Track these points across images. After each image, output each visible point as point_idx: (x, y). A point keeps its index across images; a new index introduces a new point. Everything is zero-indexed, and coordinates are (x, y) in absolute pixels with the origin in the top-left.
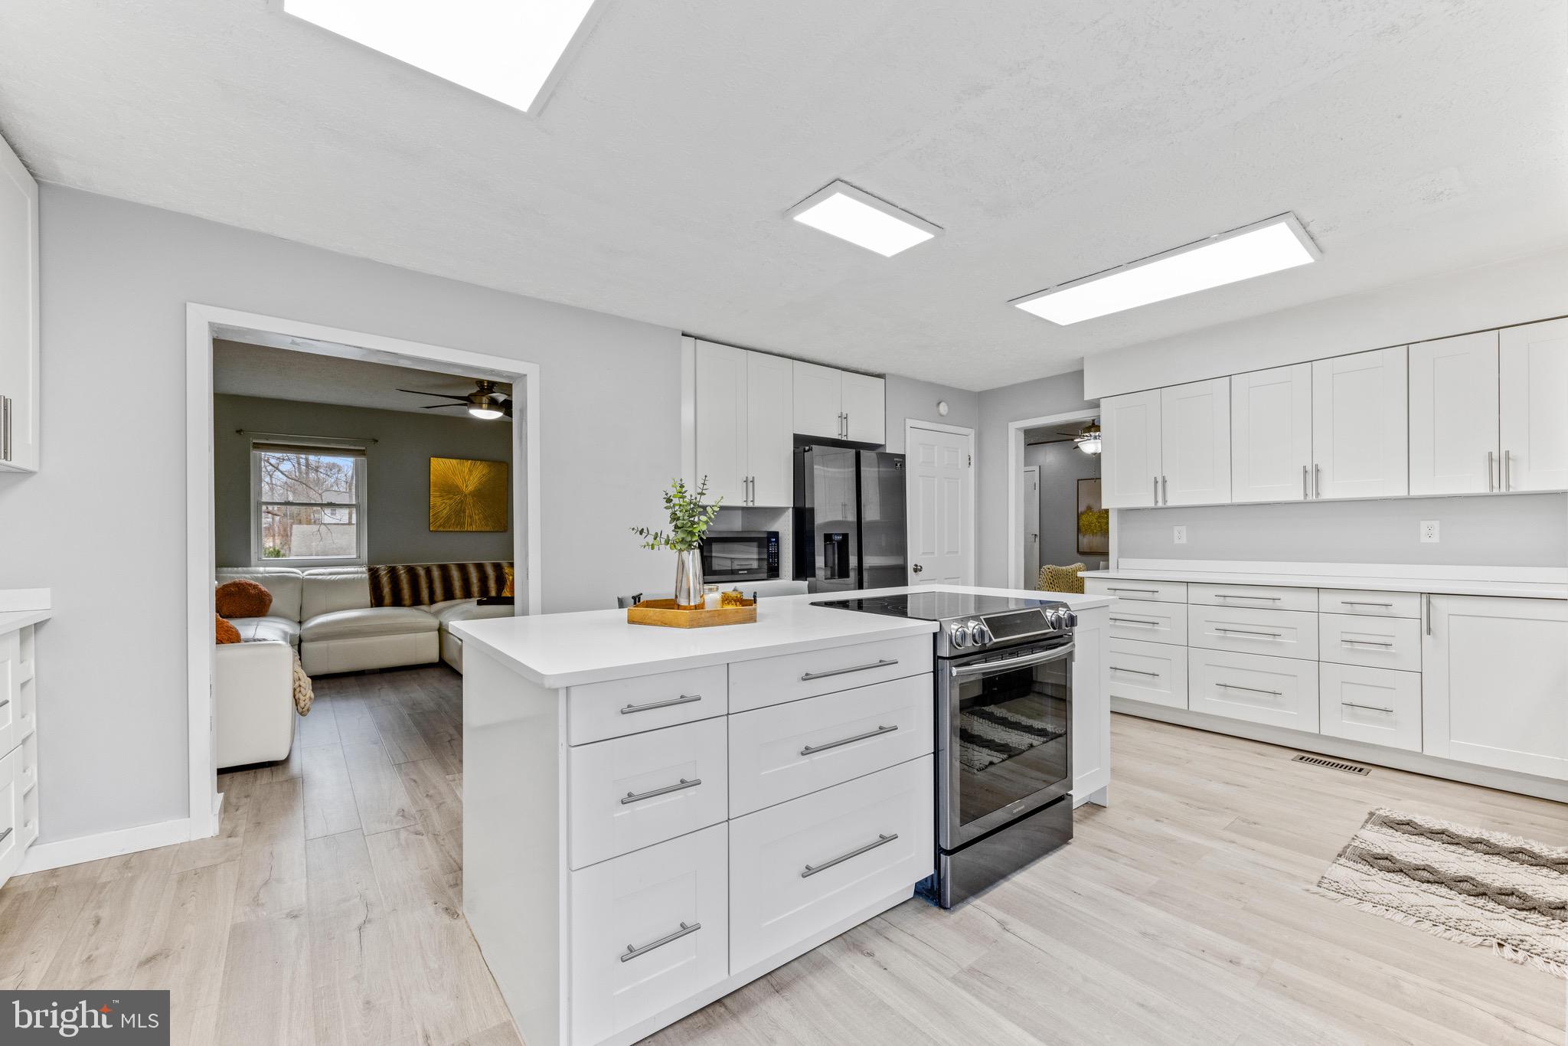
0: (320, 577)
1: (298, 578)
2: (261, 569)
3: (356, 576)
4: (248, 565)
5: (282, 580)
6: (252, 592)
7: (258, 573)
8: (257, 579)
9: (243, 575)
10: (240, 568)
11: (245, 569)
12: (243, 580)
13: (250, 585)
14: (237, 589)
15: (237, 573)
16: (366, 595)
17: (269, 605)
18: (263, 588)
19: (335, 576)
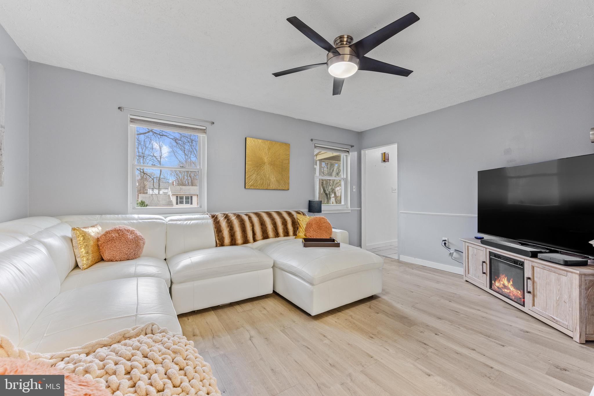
0: (179, 222)
1: (163, 223)
2: (136, 216)
3: (203, 221)
4: (126, 213)
5: (153, 225)
6: (130, 237)
7: (134, 219)
8: (133, 225)
9: (123, 221)
10: (120, 216)
11: (124, 216)
12: (122, 227)
13: (128, 231)
14: (117, 235)
15: (118, 219)
16: (212, 237)
17: (143, 248)
18: (139, 233)
19: (189, 222)
